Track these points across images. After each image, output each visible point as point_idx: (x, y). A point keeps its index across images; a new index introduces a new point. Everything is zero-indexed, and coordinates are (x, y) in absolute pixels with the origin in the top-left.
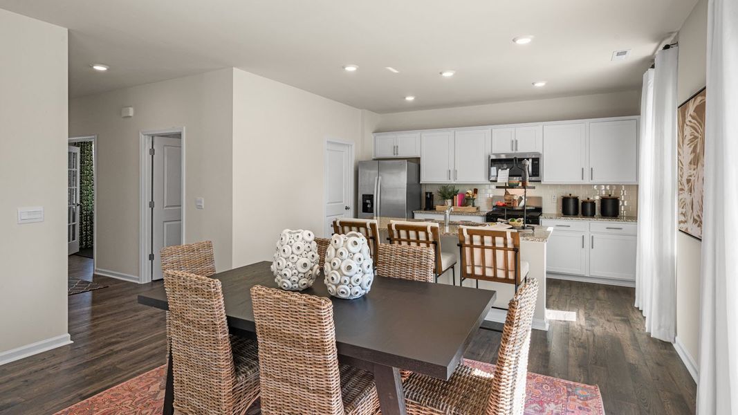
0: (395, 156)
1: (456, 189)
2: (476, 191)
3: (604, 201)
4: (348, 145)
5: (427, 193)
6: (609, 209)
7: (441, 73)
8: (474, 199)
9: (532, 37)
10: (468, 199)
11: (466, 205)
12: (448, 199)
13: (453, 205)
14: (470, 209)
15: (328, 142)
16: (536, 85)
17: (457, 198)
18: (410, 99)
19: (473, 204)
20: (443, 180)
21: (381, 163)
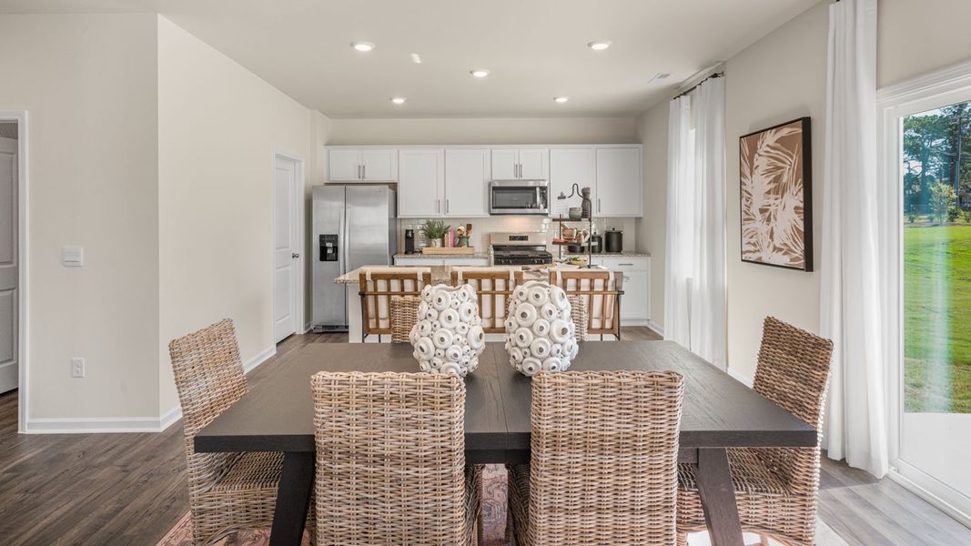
0: (361, 180)
1: (446, 224)
2: (469, 227)
3: (608, 235)
4: (294, 161)
5: (407, 231)
6: (614, 244)
7: (471, 72)
8: (468, 238)
9: (610, 43)
10: (461, 237)
11: (460, 245)
12: (435, 237)
13: (443, 245)
14: (464, 250)
15: (278, 156)
16: (558, 100)
17: (449, 238)
18: (398, 101)
19: (468, 243)
20: (431, 213)
21: (347, 189)
